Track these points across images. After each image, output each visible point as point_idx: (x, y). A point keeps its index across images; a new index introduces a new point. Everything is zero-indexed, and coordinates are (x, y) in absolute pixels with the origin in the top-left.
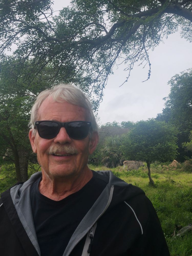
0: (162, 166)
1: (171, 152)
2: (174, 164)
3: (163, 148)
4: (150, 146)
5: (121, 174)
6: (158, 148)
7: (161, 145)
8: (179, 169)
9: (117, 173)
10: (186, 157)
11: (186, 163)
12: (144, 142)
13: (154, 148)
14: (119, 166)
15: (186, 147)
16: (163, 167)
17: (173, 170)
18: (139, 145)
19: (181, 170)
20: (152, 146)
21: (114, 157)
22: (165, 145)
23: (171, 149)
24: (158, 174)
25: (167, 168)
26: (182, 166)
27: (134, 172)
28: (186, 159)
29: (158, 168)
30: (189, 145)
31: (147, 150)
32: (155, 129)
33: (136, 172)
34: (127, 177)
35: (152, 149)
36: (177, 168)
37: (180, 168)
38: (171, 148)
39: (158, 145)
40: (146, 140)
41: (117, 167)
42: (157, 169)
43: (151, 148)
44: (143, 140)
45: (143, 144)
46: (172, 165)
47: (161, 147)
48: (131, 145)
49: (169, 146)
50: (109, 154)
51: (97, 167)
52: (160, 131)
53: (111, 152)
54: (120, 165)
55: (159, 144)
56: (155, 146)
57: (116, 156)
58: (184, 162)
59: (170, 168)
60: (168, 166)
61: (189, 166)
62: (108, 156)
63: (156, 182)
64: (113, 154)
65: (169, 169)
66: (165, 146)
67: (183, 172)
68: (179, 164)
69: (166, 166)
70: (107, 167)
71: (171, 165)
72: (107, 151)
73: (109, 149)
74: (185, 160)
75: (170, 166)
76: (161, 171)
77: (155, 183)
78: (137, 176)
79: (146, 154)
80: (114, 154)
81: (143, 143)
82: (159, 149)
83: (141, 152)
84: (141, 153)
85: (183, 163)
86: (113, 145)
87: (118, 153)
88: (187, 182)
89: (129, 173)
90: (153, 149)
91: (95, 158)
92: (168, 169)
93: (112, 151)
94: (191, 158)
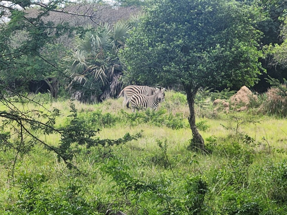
0: (213, 99)
1: (246, 67)
2: (243, 96)
3: (226, 56)
4: (194, 52)
5: (117, 118)
6: (214, 57)
7: (223, 49)
8: (254, 109)
9: (108, 115)
10: (272, 81)
11: (271, 94)
12: (180, 41)
13: (205, 55)
14: (109, 100)
15: (272, 57)
16: (215, 104)
17: (239, 111)
18: (167, 47)
19: (259, 111)
20: (201, 52)
21: (96, 76)
22: (233, 50)
23: (247, 60)
24: (205, 119)
25: (226, 106)
26: (261, 103)
27: (148, 114)
28: (271, 85)
29: (203, 106)
30: (281, 51)
31: (188, 60)
32: (207, 10)
33: (154, 114)
34: (133, 125)
35: (199, 57)
36: (250, 106)
37: (257, 106)
38: (246, 55)
39: (214, 49)
40: (185, 36)
41: (104, 102)
42: (201, 107)
43: (198, 55)
44: (178, 36)
45: (178, 46)
46: (238, 100)
47: (222, 53)
48: (149, 46)
49: (242, 53)
50: (85, 69)
51: (56, 101)
52: (220, 15)
53: (89, 65)
54: (111, 96)
55: (218, 46)
56: (208, 52)
57: (102, 74)
58: (267, 91)
59: (233, 104)
60: (228, 100)
61: (277, 100)
62: (81, 74)
63: (208, 140)
64: (93, 69)
65: (230, 107)
66: (233, 53)
67: (265, 117)
68: (254, 96)
69: (223, 101)
70: (80, 100)
71: (236, 100)
72: (79, 62)
73: (83, 58)
74: (269, 86)
75: (233, 102)
76: (212, 113)
77: (206, 143)
78: (156, 125)
79: (185, 71)
80: (95, 69)
81: (179, 43)
82: (217, 58)
83: (173, 64)
84: (174, 67)
85: (265, 95)
86: (94, 48)
87: (105, 68)
88: (278, 139)
89: (137, 116)
90: (203, 58)
91: (50, 79)
92: (228, 108)
93: (91, 61)
94: (282, 82)
